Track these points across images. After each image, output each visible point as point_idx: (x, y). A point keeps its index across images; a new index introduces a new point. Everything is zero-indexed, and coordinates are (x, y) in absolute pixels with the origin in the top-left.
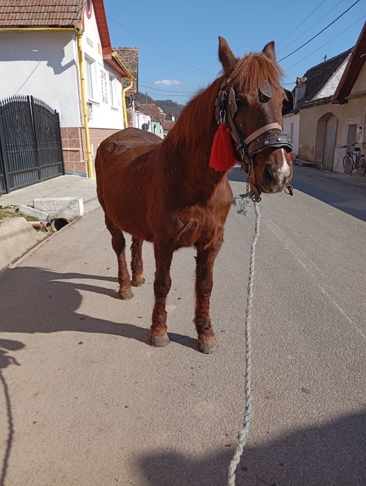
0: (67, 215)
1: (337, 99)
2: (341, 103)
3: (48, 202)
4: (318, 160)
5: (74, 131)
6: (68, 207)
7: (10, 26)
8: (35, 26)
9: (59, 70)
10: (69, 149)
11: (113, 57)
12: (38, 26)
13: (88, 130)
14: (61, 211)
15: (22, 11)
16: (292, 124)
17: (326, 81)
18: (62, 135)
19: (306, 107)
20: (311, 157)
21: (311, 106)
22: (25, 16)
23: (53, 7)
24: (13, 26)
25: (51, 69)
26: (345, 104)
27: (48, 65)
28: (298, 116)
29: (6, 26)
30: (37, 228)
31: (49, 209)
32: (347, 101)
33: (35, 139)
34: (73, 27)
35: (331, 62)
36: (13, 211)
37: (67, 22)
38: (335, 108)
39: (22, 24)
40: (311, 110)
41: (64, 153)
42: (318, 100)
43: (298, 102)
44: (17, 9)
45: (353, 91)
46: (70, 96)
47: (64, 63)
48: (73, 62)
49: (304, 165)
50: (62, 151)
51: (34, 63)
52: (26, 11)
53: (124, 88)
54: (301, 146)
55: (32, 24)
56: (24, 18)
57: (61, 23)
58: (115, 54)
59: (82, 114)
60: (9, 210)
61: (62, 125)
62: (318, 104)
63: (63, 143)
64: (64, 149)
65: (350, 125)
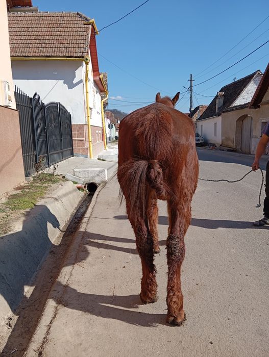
0: (97, 180)
1: (253, 105)
2: (255, 108)
3: (85, 171)
4: (238, 147)
5: (81, 127)
6: (98, 175)
7: (40, 56)
8: (57, 56)
9: (71, 86)
10: (77, 139)
11: (100, 78)
12: (59, 56)
13: (90, 126)
14: (93, 177)
15: (47, 47)
16: (216, 124)
17: (239, 94)
18: (73, 129)
19: (226, 112)
20: (232, 145)
21: (230, 111)
22: (50, 50)
23: (68, 45)
24: (42, 56)
25: (66, 86)
26: (258, 109)
27: (64, 83)
28: (220, 118)
29: (37, 56)
30: (79, 188)
31: (85, 176)
32: (259, 107)
33: (60, 132)
34: (83, 57)
35: (239, 81)
36: (61, 177)
37: (79, 55)
38: (251, 112)
39: (48, 55)
40: (231, 113)
41: (74, 141)
42: (235, 107)
43: (218, 108)
44: (43, 45)
45: (264, 100)
46: (79, 103)
47: (75, 82)
48: (81, 81)
49: (228, 151)
50: (72, 140)
51: (55, 81)
52: (50, 47)
53: (102, 99)
54: (224, 138)
55: (55, 55)
56: (49, 51)
57: (75, 55)
58: (101, 76)
59: (86, 115)
60: (59, 177)
61: (73, 123)
62: (236, 109)
63: (73, 135)
64: (73, 139)
65: (263, 123)
